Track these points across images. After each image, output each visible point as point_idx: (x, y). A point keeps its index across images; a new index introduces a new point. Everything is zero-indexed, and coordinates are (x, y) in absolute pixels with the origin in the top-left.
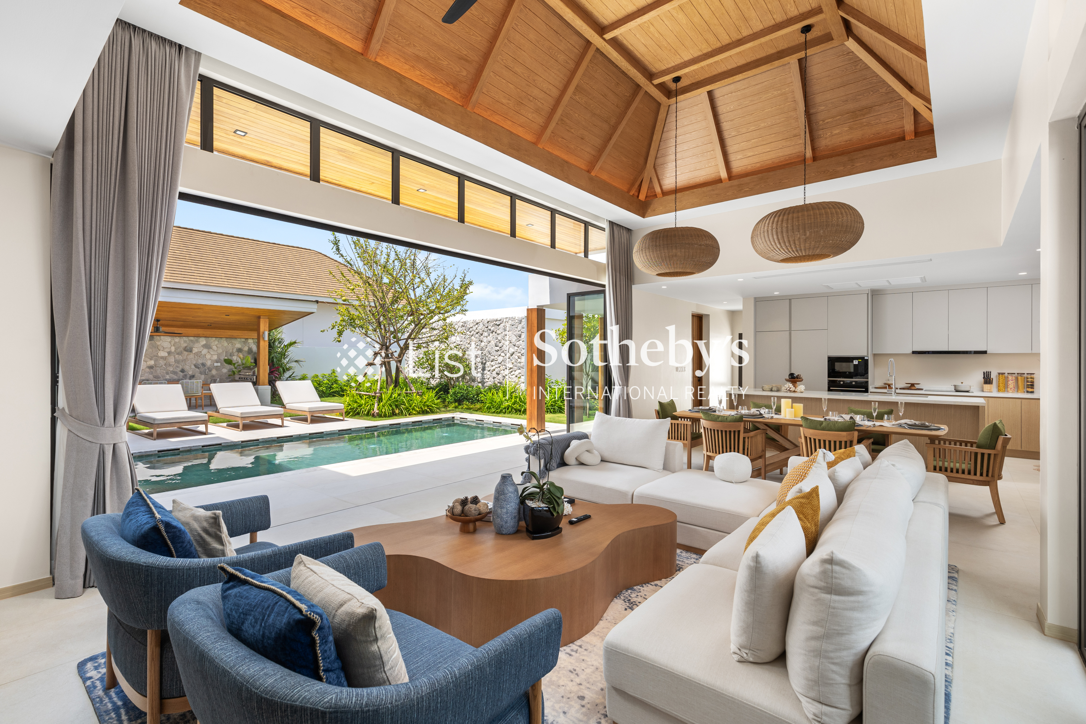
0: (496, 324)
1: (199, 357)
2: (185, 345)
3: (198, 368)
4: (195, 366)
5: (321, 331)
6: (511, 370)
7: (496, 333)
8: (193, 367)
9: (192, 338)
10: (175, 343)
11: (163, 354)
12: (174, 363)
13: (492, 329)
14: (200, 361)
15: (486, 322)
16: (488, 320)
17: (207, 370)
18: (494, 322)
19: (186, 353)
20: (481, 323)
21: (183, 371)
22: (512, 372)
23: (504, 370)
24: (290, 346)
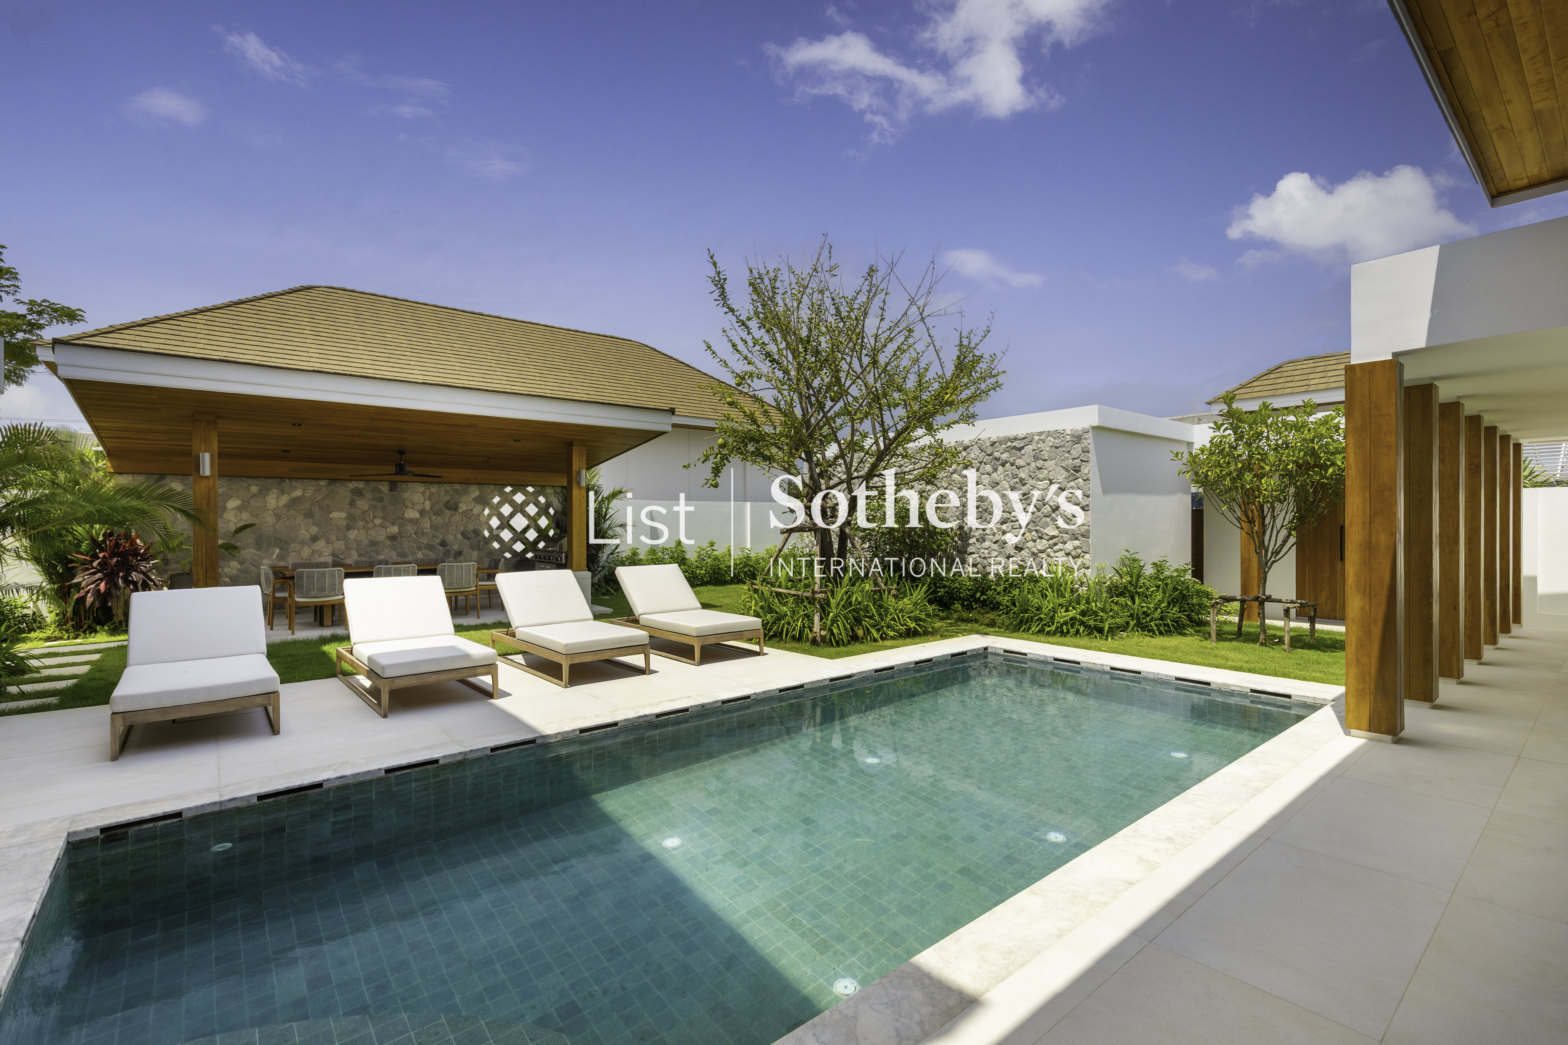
0: (1014, 448)
1: (470, 518)
2: (447, 498)
3: (468, 539)
4: (463, 534)
5: (684, 466)
6: (1054, 540)
7: (1012, 465)
8: (460, 536)
9: (458, 486)
10: (431, 494)
11: (412, 514)
12: (429, 530)
13: (1005, 456)
14: (471, 527)
15: (988, 444)
16: (994, 439)
17: (482, 543)
18: (1009, 444)
19: (448, 513)
20: (975, 447)
21: (443, 544)
22: (1056, 544)
23: (1034, 541)
24: (613, 499)
